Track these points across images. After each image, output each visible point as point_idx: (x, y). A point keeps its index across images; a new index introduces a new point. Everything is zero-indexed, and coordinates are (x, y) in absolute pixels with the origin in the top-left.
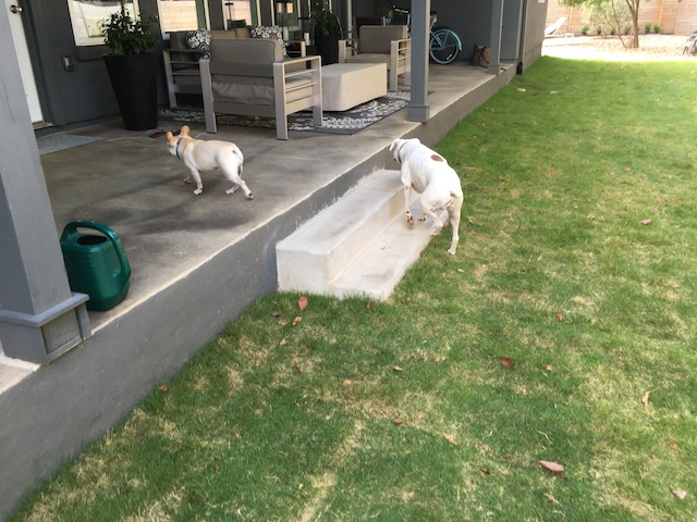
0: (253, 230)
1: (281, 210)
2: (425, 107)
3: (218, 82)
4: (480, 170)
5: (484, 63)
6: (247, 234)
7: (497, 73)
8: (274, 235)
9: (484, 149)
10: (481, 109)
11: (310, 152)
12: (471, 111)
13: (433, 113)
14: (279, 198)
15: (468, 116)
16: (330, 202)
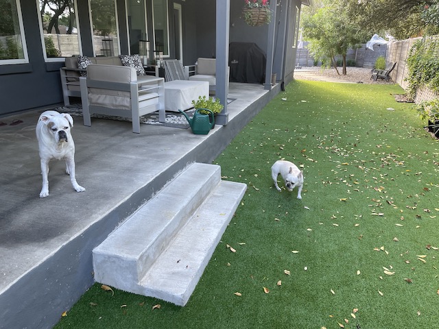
0: (64, 244)
1: (98, 217)
2: (226, 116)
7: (269, 89)
13: (230, 118)
16: (148, 198)
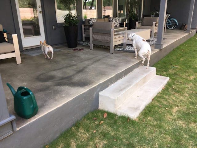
0: (90, 88)
1: (102, 81)
2: (162, 45)
3: (94, 34)
4: (180, 67)
5: (185, 29)
6: (88, 89)
8: (98, 90)
9: (182, 59)
10: (182, 45)
11: (119, 58)
12: (178, 45)
13: (164, 46)
14: (103, 76)
15: (177, 47)
16: (121, 77)
